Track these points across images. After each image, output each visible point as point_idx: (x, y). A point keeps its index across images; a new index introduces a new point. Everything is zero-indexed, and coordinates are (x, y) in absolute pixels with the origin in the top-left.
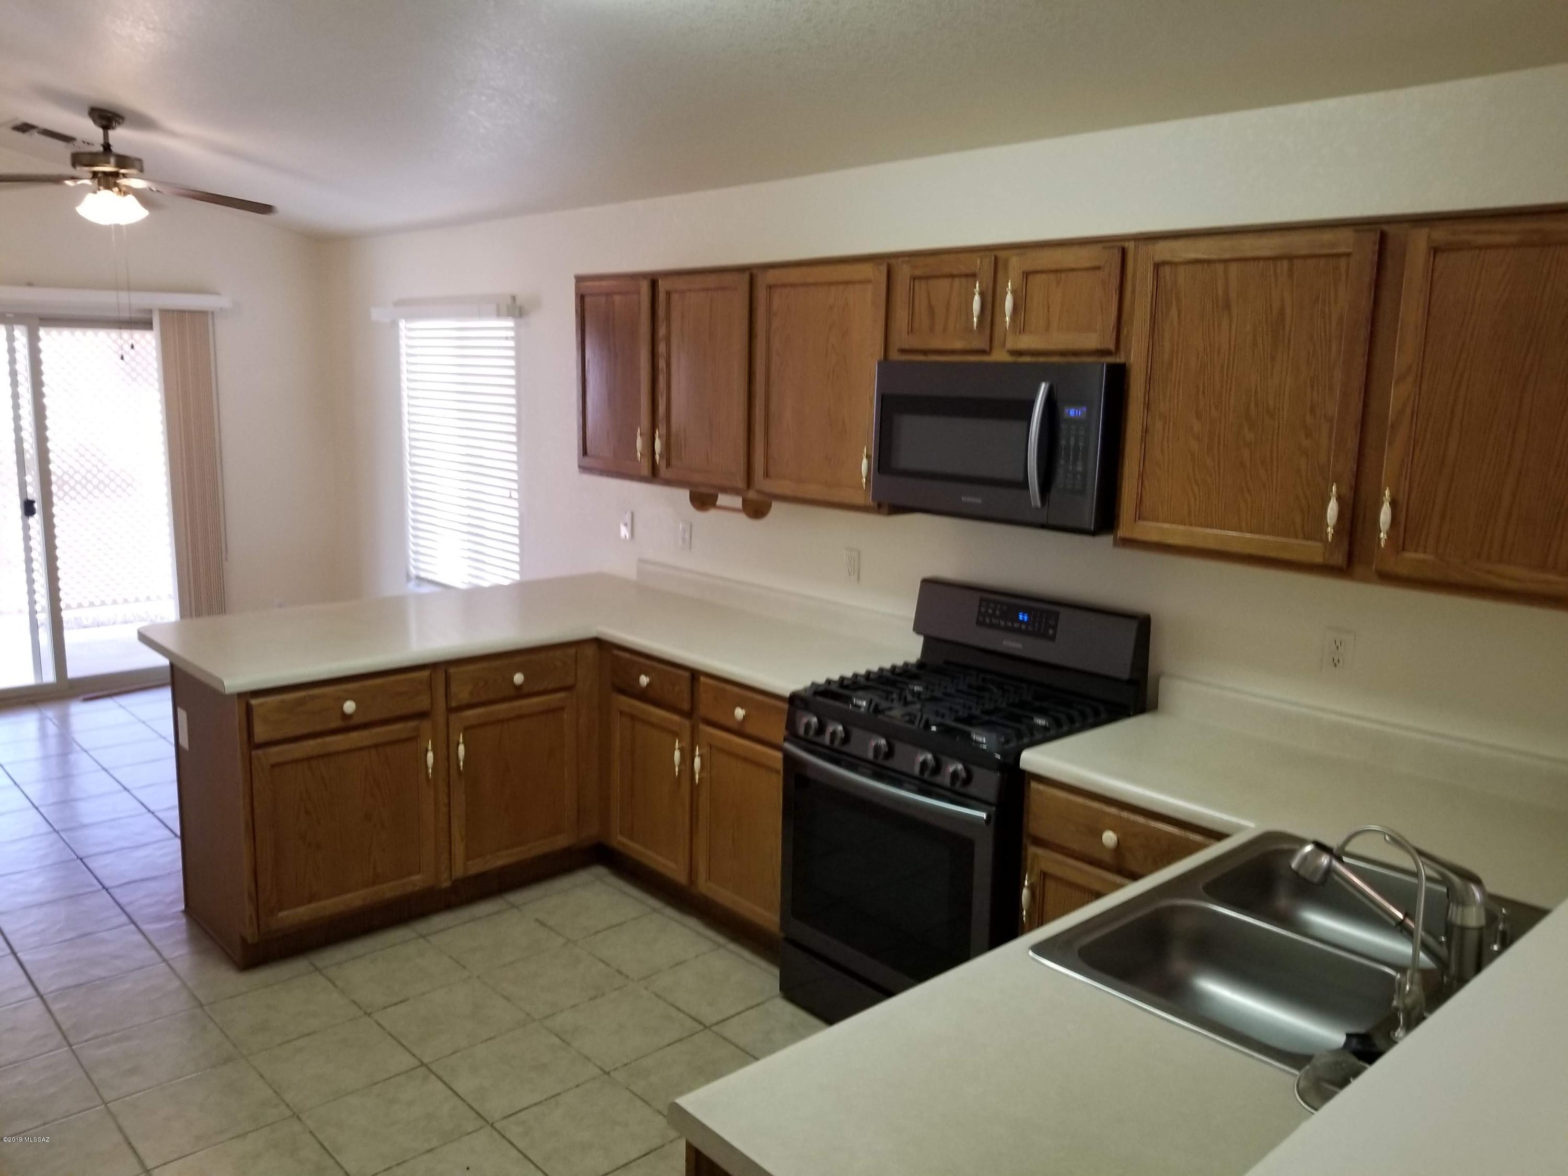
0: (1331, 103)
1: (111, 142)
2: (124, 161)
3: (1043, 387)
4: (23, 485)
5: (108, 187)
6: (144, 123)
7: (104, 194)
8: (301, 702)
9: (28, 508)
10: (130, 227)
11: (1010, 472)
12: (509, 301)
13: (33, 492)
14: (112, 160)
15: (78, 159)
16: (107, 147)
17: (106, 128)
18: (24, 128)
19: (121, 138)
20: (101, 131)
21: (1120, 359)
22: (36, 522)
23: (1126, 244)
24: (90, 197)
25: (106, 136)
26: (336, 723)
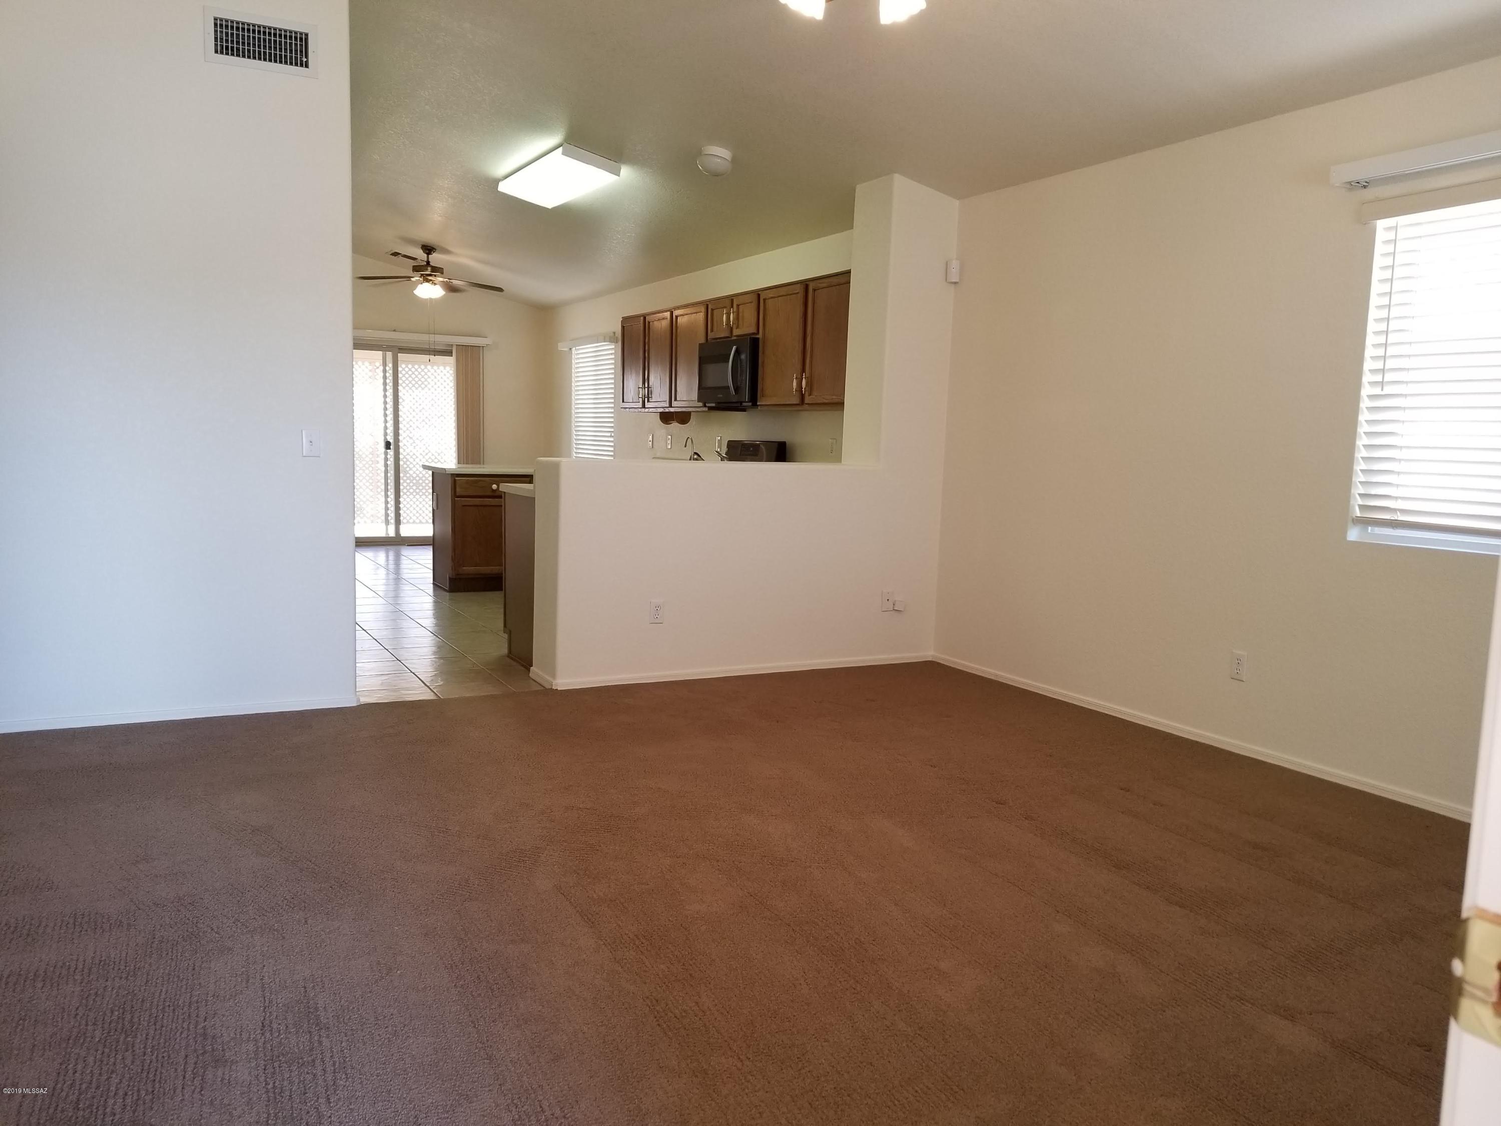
0: (834, 235)
1: (430, 260)
2: (436, 270)
3: (734, 348)
4: (386, 434)
5: (428, 281)
6: (446, 251)
7: (426, 285)
8: (476, 482)
9: (388, 445)
10: (436, 300)
11: (725, 385)
12: (612, 334)
13: (390, 439)
14: (429, 269)
15: (416, 269)
16: (428, 263)
17: (428, 254)
18: (396, 254)
19: (436, 259)
20: (426, 255)
21: (757, 336)
22: (391, 453)
23: (759, 293)
24: (420, 286)
25: (428, 258)
26: (489, 493)
